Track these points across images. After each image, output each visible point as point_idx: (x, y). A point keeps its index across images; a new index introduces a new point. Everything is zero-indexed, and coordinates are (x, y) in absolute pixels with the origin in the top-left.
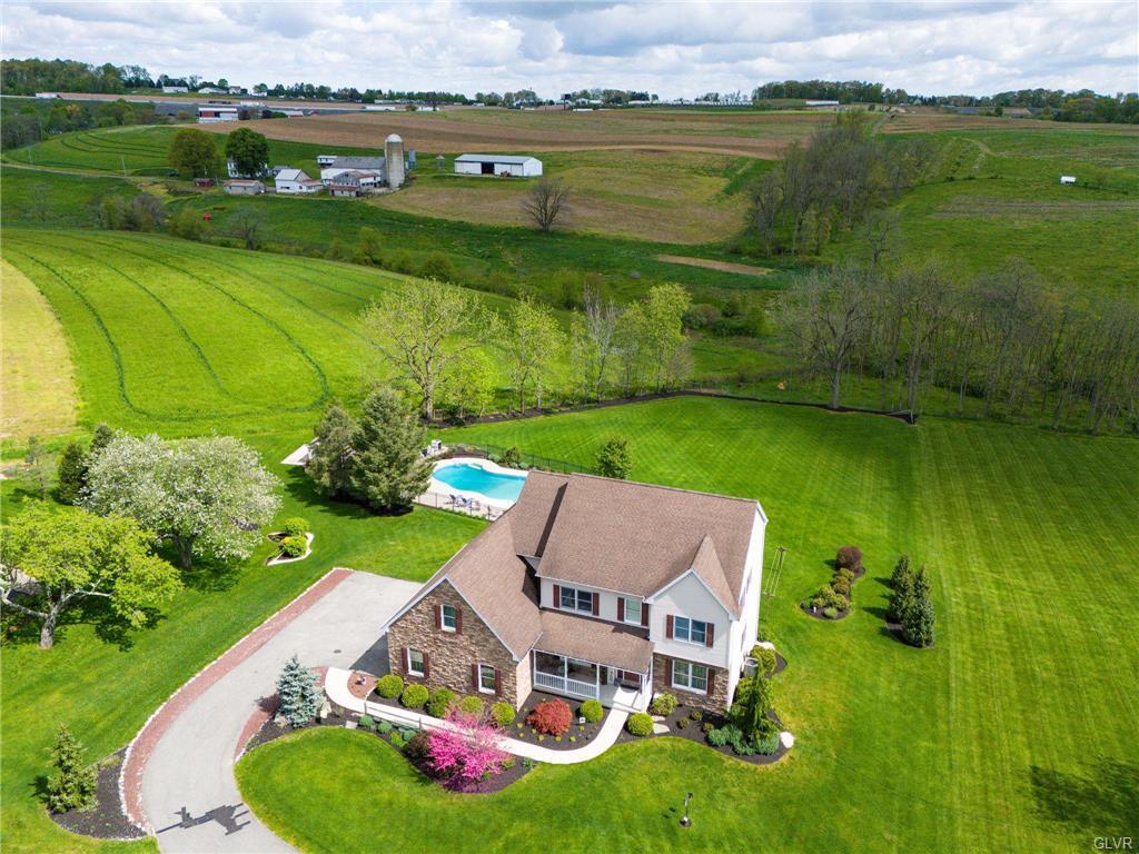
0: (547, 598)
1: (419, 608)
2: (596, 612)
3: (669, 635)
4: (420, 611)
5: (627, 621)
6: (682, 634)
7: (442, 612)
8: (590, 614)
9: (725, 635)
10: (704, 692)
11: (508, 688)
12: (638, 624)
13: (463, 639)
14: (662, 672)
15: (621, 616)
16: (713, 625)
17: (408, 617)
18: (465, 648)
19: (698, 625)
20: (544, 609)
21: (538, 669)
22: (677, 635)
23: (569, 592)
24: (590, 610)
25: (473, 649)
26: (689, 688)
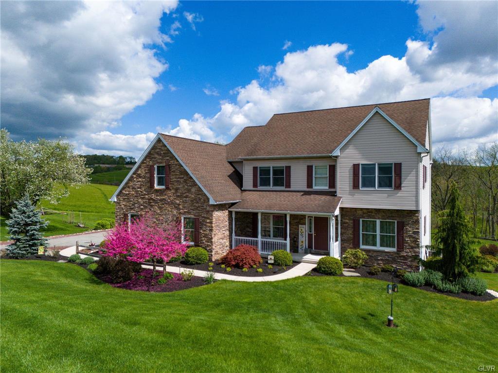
0: (248, 180)
1: (139, 172)
2: (288, 186)
3: (356, 186)
4: (139, 176)
5: (315, 188)
6: (369, 183)
7: (156, 172)
8: (283, 188)
9: (414, 172)
10: (394, 250)
11: (206, 236)
12: (326, 188)
13: (170, 195)
14: (350, 233)
15: (310, 185)
16: (400, 164)
17: (131, 184)
18: (172, 203)
19: (385, 169)
20: (245, 191)
21: (236, 235)
22: (364, 185)
23: (265, 171)
24: (283, 185)
25: (178, 202)
26: (378, 248)
